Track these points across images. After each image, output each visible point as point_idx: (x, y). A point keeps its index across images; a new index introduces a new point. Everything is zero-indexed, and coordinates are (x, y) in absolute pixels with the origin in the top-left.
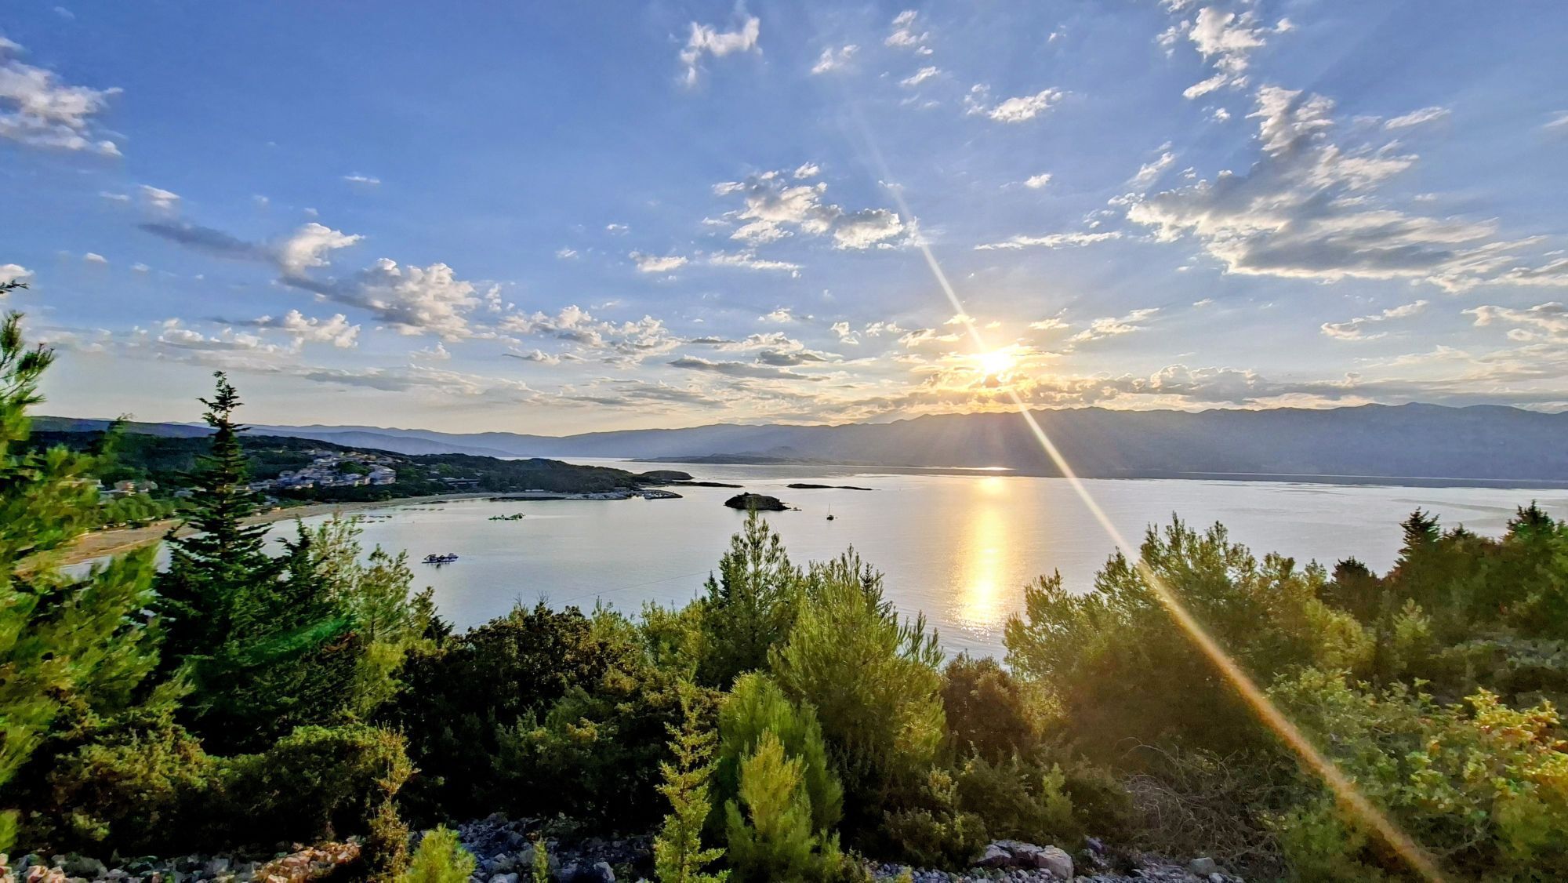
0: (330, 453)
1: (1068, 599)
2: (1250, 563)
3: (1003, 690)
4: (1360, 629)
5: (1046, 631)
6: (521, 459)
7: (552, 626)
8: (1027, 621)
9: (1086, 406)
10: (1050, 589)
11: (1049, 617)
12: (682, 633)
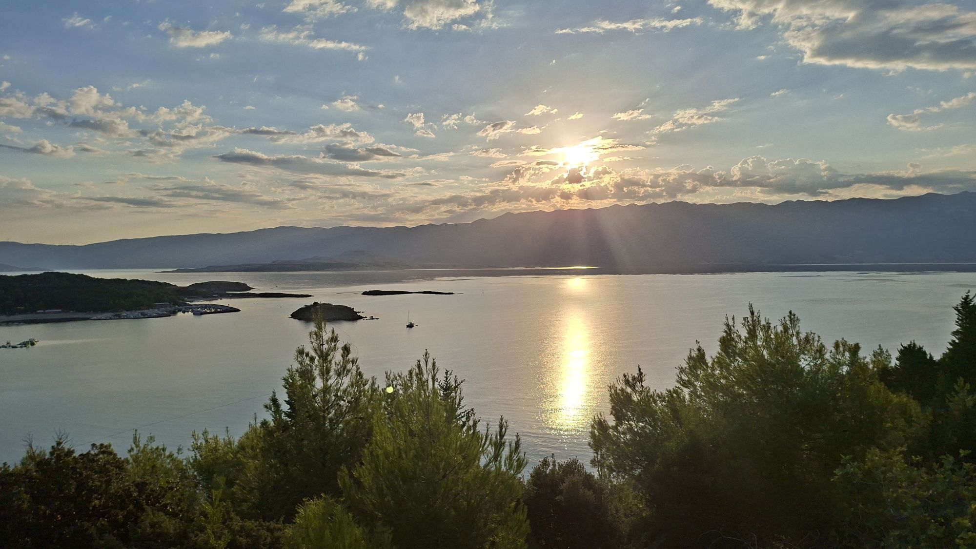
1: (651, 396)
2: (821, 350)
3: (590, 493)
4: (919, 409)
5: (630, 429)
6: (29, 273)
7: (74, 469)
8: (611, 421)
9: (669, 201)
10: (633, 387)
11: (633, 415)
12: (239, 463)
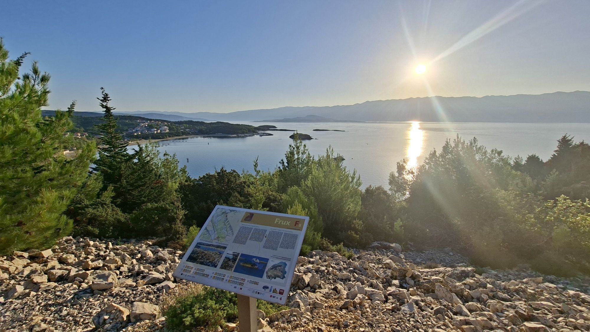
0: (145, 121)
2: (485, 153)
6: (213, 122)
7: (227, 175)
8: (396, 175)
11: (405, 174)
12: (272, 179)
